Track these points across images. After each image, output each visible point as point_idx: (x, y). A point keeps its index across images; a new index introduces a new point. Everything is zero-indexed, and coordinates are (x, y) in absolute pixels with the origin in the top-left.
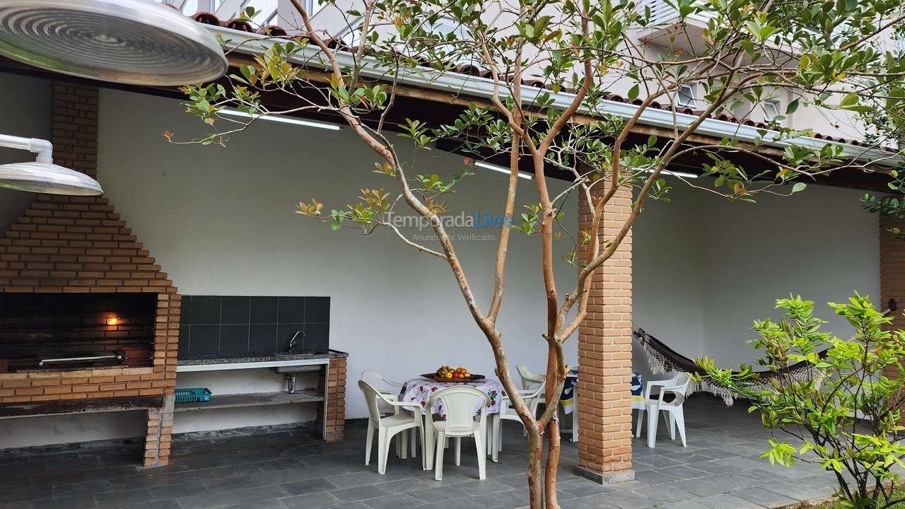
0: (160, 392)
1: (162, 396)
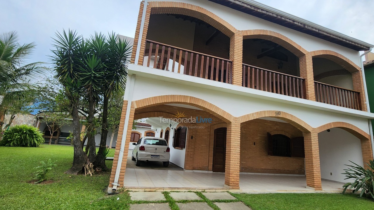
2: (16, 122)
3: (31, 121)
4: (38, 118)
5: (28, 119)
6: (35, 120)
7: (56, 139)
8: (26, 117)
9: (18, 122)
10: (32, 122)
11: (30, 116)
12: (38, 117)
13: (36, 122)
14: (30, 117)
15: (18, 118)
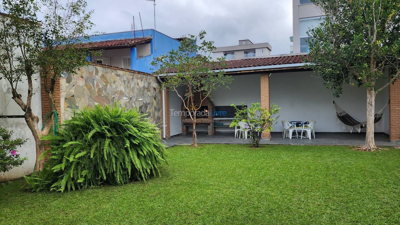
0: (209, 123)
1: (210, 123)
2: (106, 97)
3: (146, 91)
4: (160, 81)
5: (138, 87)
6: (155, 85)
7: (209, 124)
8: (129, 82)
9: (110, 98)
10: (149, 93)
11: (138, 78)
12: (158, 78)
13: (157, 91)
14: (139, 81)
15: (109, 86)
